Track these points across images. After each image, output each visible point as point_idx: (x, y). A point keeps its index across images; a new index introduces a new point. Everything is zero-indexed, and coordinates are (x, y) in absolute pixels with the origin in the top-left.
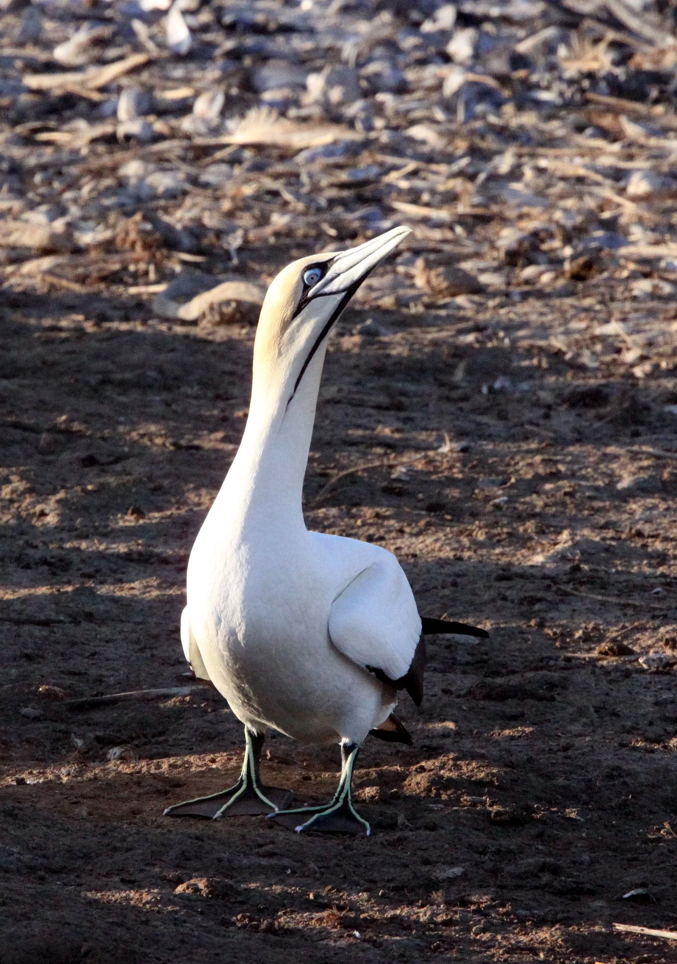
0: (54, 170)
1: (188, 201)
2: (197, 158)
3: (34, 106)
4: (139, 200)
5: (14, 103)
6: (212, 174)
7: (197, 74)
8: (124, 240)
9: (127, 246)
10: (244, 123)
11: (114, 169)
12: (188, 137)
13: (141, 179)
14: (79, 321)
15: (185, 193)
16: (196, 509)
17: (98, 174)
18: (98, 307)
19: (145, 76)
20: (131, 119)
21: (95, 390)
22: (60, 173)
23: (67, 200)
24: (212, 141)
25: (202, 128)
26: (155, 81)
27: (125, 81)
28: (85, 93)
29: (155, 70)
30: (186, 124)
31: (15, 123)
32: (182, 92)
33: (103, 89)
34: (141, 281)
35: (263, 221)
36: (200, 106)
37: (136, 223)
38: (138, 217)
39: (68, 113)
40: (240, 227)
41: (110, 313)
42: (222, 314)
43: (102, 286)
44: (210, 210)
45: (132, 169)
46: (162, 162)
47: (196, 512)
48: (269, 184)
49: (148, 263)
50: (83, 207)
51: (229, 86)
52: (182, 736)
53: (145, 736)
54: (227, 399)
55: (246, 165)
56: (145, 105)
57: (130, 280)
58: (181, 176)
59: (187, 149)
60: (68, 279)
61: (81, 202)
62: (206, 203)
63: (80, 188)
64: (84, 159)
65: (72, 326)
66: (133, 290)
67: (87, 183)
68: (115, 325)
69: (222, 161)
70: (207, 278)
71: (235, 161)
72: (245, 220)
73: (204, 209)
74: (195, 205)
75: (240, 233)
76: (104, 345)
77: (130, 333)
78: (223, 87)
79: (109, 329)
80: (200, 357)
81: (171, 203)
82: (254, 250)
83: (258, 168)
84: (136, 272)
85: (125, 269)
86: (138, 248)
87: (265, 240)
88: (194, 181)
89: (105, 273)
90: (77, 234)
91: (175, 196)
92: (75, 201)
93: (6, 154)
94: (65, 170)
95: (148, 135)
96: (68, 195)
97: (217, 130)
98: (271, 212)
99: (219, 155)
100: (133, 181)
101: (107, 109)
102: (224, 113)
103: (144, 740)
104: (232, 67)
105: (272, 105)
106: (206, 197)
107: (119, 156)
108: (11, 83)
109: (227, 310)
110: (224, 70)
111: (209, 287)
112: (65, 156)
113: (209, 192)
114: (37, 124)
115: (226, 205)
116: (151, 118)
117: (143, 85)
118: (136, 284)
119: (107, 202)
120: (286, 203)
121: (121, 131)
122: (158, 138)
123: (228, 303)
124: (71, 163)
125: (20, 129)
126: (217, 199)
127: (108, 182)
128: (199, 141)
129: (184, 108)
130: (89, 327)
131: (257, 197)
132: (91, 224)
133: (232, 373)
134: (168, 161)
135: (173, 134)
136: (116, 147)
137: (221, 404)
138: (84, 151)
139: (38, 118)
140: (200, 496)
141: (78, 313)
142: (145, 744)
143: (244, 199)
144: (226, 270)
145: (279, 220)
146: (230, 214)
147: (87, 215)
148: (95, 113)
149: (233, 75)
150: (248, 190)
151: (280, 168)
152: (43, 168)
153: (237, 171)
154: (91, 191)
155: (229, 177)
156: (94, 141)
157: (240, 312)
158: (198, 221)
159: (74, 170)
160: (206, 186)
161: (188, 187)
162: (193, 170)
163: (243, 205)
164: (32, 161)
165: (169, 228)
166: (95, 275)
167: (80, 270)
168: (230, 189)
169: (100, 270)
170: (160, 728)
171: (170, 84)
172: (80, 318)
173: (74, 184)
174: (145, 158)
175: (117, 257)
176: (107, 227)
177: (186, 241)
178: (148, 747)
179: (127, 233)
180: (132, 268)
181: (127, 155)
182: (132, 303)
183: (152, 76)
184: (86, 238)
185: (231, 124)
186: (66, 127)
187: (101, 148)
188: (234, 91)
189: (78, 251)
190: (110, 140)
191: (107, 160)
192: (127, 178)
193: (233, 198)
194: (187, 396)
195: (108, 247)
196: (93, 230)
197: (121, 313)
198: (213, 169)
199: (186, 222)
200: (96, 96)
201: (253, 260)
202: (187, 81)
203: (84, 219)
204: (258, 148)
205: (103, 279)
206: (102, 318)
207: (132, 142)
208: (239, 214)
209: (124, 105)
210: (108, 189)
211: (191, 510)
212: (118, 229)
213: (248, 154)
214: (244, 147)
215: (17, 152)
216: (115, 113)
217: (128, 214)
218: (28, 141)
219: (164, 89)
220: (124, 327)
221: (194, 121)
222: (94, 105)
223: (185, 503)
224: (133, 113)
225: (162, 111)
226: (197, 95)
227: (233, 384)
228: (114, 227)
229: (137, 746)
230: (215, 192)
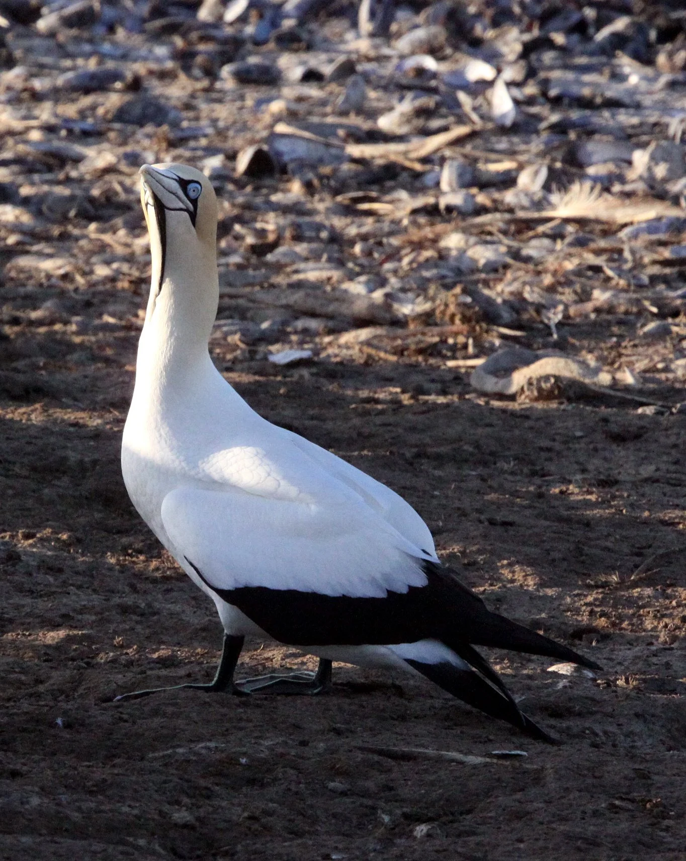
0: (374, 241)
1: (509, 276)
2: (519, 232)
3: (357, 175)
4: (459, 272)
5: (335, 171)
6: (533, 248)
7: (523, 147)
8: (443, 313)
9: (447, 318)
10: (567, 198)
11: (435, 241)
12: (511, 210)
13: (462, 252)
14: (396, 393)
15: (506, 267)
16: (509, 586)
17: (418, 246)
18: (416, 379)
19: (468, 148)
20: (453, 191)
21: (411, 464)
22: (380, 244)
23: (388, 271)
24: (536, 215)
25: (525, 202)
26: (477, 153)
27: (448, 153)
28: (408, 164)
29: (479, 142)
30: (509, 197)
31: (336, 192)
32: (506, 165)
33: (425, 160)
34: (459, 354)
35: (584, 296)
36: (524, 179)
37: (455, 296)
38: (458, 290)
39: (389, 184)
40: (561, 302)
41: (427, 385)
42: (540, 389)
43: (420, 358)
44: (531, 284)
45: (453, 241)
46: (484, 235)
47: (509, 589)
48: (592, 259)
49: (468, 338)
50: (402, 278)
51: (554, 160)
52: (489, 815)
53: (452, 814)
54: (544, 476)
55: (568, 240)
56: (468, 177)
57: (449, 354)
58: (503, 249)
59: (509, 222)
60: (386, 352)
61: (401, 273)
62: (528, 278)
63: (400, 260)
64: (406, 230)
65: (389, 398)
66: (451, 364)
67: (407, 255)
68: (432, 398)
69: (545, 235)
70: (527, 353)
71: (557, 235)
72: (567, 295)
73: (525, 283)
74: (515, 280)
75: (561, 308)
76: (420, 418)
77: (447, 406)
78: (547, 161)
79: (426, 402)
80: (517, 432)
81: (492, 276)
82: (574, 325)
83: (581, 243)
84: (455, 344)
85: (444, 342)
86: (457, 321)
87: (586, 316)
88: (516, 255)
89: (422, 345)
90: (396, 306)
91: (496, 269)
92: (395, 272)
93: (327, 223)
94: (385, 240)
95: (470, 208)
96: (388, 266)
97: (539, 205)
98: (593, 288)
99: (541, 229)
100: (454, 253)
101: (429, 180)
102: (547, 187)
103: (451, 818)
104: (557, 140)
105: (596, 179)
106: (527, 272)
107: (440, 227)
108: (333, 151)
109: (546, 386)
110: (546, 144)
111: (528, 362)
112: (386, 227)
113: (531, 267)
114: (360, 194)
115: (548, 280)
116: (474, 190)
117: (465, 156)
118: (454, 358)
119: (427, 274)
120: (608, 279)
121: (443, 202)
122: (481, 210)
123: (547, 378)
124: (391, 234)
125: (339, 198)
126: (539, 273)
127: (428, 254)
128: (521, 214)
129: (508, 181)
130: (406, 399)
131: (578, 273)
132: (410, 295)
133: (549, 450)
134: (490, 233)
135: (497, 207)
136: (439, 219)
137: (537, 480)
138: (405, 222)
139: (359, 187)
140: (513, 572)
141: (395, 386)
142: (452, 822)
143: (566, 274)
144: (545, 346)
145: (600, 296)
146: (551, 289)
147: (407, 287)
148: (418, 184)
149: (557, 148)
150: (570, 265)
151: (602, 243)
152: (364, 238)
153: (559, 245)
154: (411, 263)
155: (552, 251)
156: (415, 212)
157: (559, 387)
158: (519, 295)
159: (395, 241)
160: (528, 260)
161: (509, 260)
162: (515, 244)
163: (564, 281)
164: (353, 231)
165: (489, 301)
166: (413, 347)
167: (399, 342)
168: (551, 263)
169: (420, 342)
170: (468, 806)
171: (493, 156)
172: (398, 390)
173: (394, 255)
174: (465, 231)
175: (436, 330)
176: (427, 299)
177: (506, 315)
178: (455, 825)
179: (446, 305)
180: (451, 341)
181: (449, 227)
182: (451, 376)
183: (474, 148)
184: (406, 309)
185: (554, 198)
186: (388, 198)
187: (422, 220)
188: (558, 165)
189: (398, 323)
190: (432, 211)
191: (428, 232)
192: (448, 249)
193: (555, 273)
194: (503, 472)
195: (427, 319)
196: (413, 302)
197: (439, 386)
198: (534, 243)
199: (506, 296)
200: (418, 167)
201: (573, 336)
202: (511, 153)
203: (404, 290)
204: (581, 222)
205: (420, 351)
206: (419, 391)
207: (455, 214)
208: (560, 289)
209: (447, 176)
210: (427, 260)
211: (504, 586)
212: (438, 302)
213: (570, 229)
214: (567, 221)
215: (338, 222)
216: (438, 184)
217: (448, 287)
218: (349, 210)
219: (488, 161)
220: (441, 400)
221: (517, 195)
222: (417, 175)
223: (499, 579)
224: (455, 185)
225: (484, 185)
226: (521, 167)
227: (549, 460)
228: (433, 299)
229: (445, 824)
230: (536, 266)
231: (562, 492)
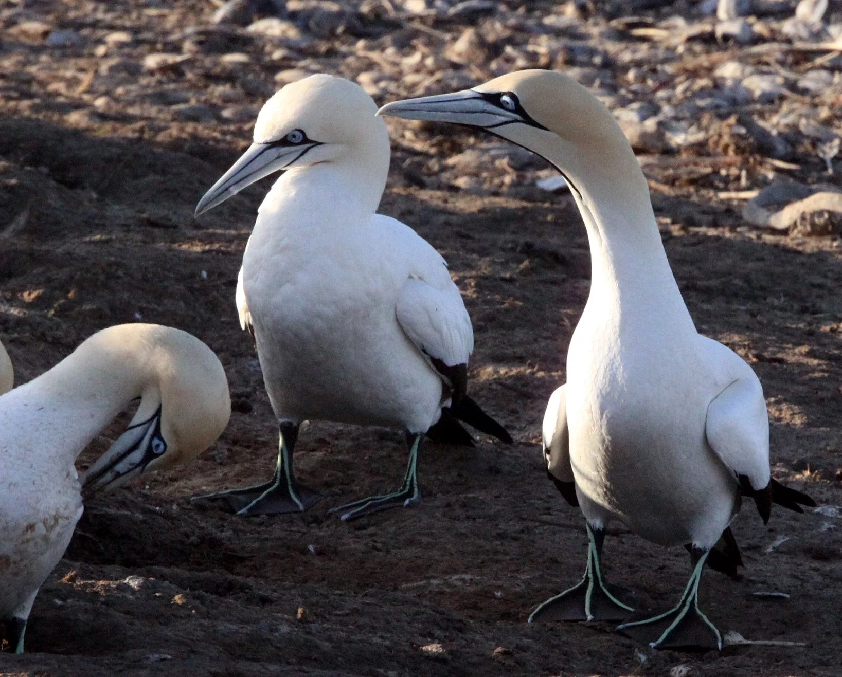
0: (647, 68)
1: (785, 107)
2: (797, 63)
4: (734, 102)
6: (811, 80)
8: (717, 143)
9: (719, 149)
11: (710, 69)
12: (789, 41)
13: (738, 82)
14: (666, 224)
15: (782, 98)
17: (693, 74)
18: (686, 209)
20: (731, 19)
22: (654, 71)
23: (662, 99)
24: (814, 46)
25: (804, 33)
30: (787, 27)
31: (610, 17)
34: (731, 186)
36: (803, 9)
37: (730, 126)
38: (732, 120)
39: (665, 10)
40: (837, 136)
41: (698, 217)
42: (813, 225)
43: (692, 189)
44: (807, 117)
45: (729, 70)
46: (760, 65)
49: (741, 169)
50: (676, 107)
54: (814, 313)
56: (746, 5)
57: (721, 185)
58: (779, 80)
59: (787, 53)
60: (657, 181)
61: (674, 101)
62: (804, 110)
63: (674, 88)
64: (681, 57)
66: (723, 195)
67: (681, 83)
68: (702, 230)
69: (822, 67)
70: (801, 186)
71: (835, 68)
73: (801, 116)
74: (791, 111)
75: (837, 142)
76: (690, 250)
77: (718, 238)
79: (696, 234)
80: (789, 268)
81: (768, 107)
84: (728, 176)
85: (716, 173)
86: (731, 152)
88: (792, 86)
89: (694, 176)
90: (668, 134)
91: (772, 101)
92: (668, 100)
93: (600, 48)
94: (659, 67)
95: (747, 37)
96: (661, 94)
97: (818, 36)
99: (819, 61)
100: (729, 83)
101: (706, 7)
102: (826, 19)
106: (803, 103)
107: (716, 56)
109: (819, 221)
111: (801, 197)
112: (661, 53)
113: (807, 99)
114: (635, 19)
115: (824, 113)
116: (752, 19)
118: (726, 189)
119: (701, 103)
121: (720, 31)
122: (758, 40)
123: (820, 213)
124: (665, 61)
125: (614, 23)
126: (815, 106)
127: (703, 82)
128: (799, 45)
129: (786, 11)
130: (677, 231)
132: (684, 124)
133: (820, 286)
134: (767, 64)
135: (774, 37)
136: (714, 47)
137: (808, 318)
138: (681, 49)
139: (635, 12)
140: (780, 410)
141: (665, 217)
144: (820, 180)
146: (828, 122)
147: (681, 115)
148: (694, 11)
152: (638, 64)
153: (837, 78)
154: (685, 91)
155: (830, 84)
156: (691, 39)
157: (833, 224)
158: (794, 127)
159: (669, 69)
160: (804, 92)
161: (785, 92)
162: (792, 76)
163: (841, 114)
164: (626, 57)
165: (764, 133)
166: (685, 177)
167: (671, 171)
168: (828, 96)
169: (691, 172)
172: (668, 221)
173: (668, 83)
174: (742, 60)
175: (708, 161)
176: (700, 128)
177: (781, 148)
179: (720, 136)
180: (723, 172)
181: (726, 55)
182: (723, 207)
184: (678, 139)
185: (833, 30)
186: (664, 24)
187: (698, 48)
189: (669, 151)
190: (708, 40)
191: (704, 60)
192: (723, 78)
193: (832, 106)
194: (773, 308)
195: (700, 149)
196: (685, 131)
197: (711, 218)
198: (812, 75)
199: (782, 129)
203: (677, 119)
205: (692, 182)
206: (690, 222)
207: (731, 43)
208: (837, 123)
209: (724, 5)
210: (702, 89)
212: (711, 132)
215: (612, 47)
216: (714, 12)
217: (722, 117)
218: (623, 36)
220: (712, 232)
221: (795, 25)
224: (733, 13)
225: (763, 13)
227: (820, 297)
228: (707, 129)
230: (813, 99)
231: (832, 330)
